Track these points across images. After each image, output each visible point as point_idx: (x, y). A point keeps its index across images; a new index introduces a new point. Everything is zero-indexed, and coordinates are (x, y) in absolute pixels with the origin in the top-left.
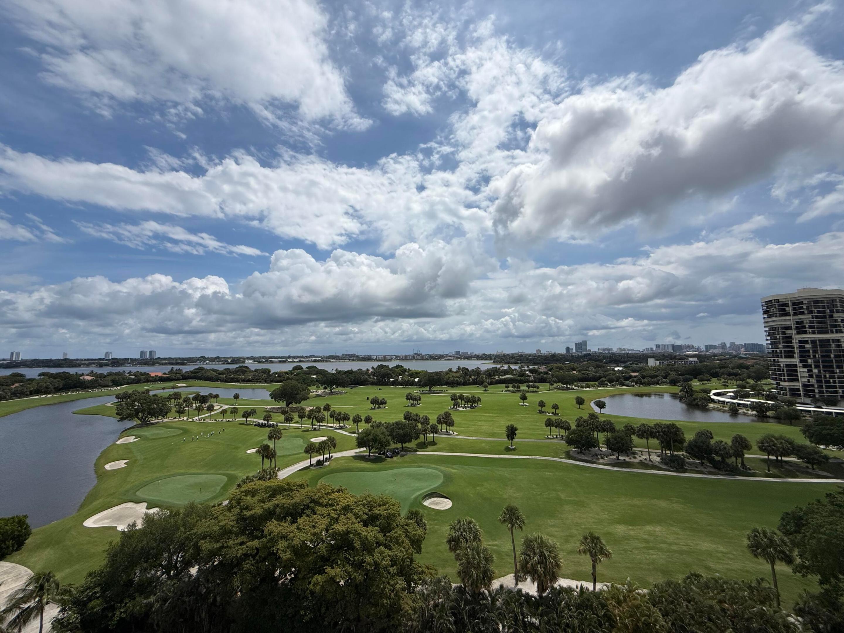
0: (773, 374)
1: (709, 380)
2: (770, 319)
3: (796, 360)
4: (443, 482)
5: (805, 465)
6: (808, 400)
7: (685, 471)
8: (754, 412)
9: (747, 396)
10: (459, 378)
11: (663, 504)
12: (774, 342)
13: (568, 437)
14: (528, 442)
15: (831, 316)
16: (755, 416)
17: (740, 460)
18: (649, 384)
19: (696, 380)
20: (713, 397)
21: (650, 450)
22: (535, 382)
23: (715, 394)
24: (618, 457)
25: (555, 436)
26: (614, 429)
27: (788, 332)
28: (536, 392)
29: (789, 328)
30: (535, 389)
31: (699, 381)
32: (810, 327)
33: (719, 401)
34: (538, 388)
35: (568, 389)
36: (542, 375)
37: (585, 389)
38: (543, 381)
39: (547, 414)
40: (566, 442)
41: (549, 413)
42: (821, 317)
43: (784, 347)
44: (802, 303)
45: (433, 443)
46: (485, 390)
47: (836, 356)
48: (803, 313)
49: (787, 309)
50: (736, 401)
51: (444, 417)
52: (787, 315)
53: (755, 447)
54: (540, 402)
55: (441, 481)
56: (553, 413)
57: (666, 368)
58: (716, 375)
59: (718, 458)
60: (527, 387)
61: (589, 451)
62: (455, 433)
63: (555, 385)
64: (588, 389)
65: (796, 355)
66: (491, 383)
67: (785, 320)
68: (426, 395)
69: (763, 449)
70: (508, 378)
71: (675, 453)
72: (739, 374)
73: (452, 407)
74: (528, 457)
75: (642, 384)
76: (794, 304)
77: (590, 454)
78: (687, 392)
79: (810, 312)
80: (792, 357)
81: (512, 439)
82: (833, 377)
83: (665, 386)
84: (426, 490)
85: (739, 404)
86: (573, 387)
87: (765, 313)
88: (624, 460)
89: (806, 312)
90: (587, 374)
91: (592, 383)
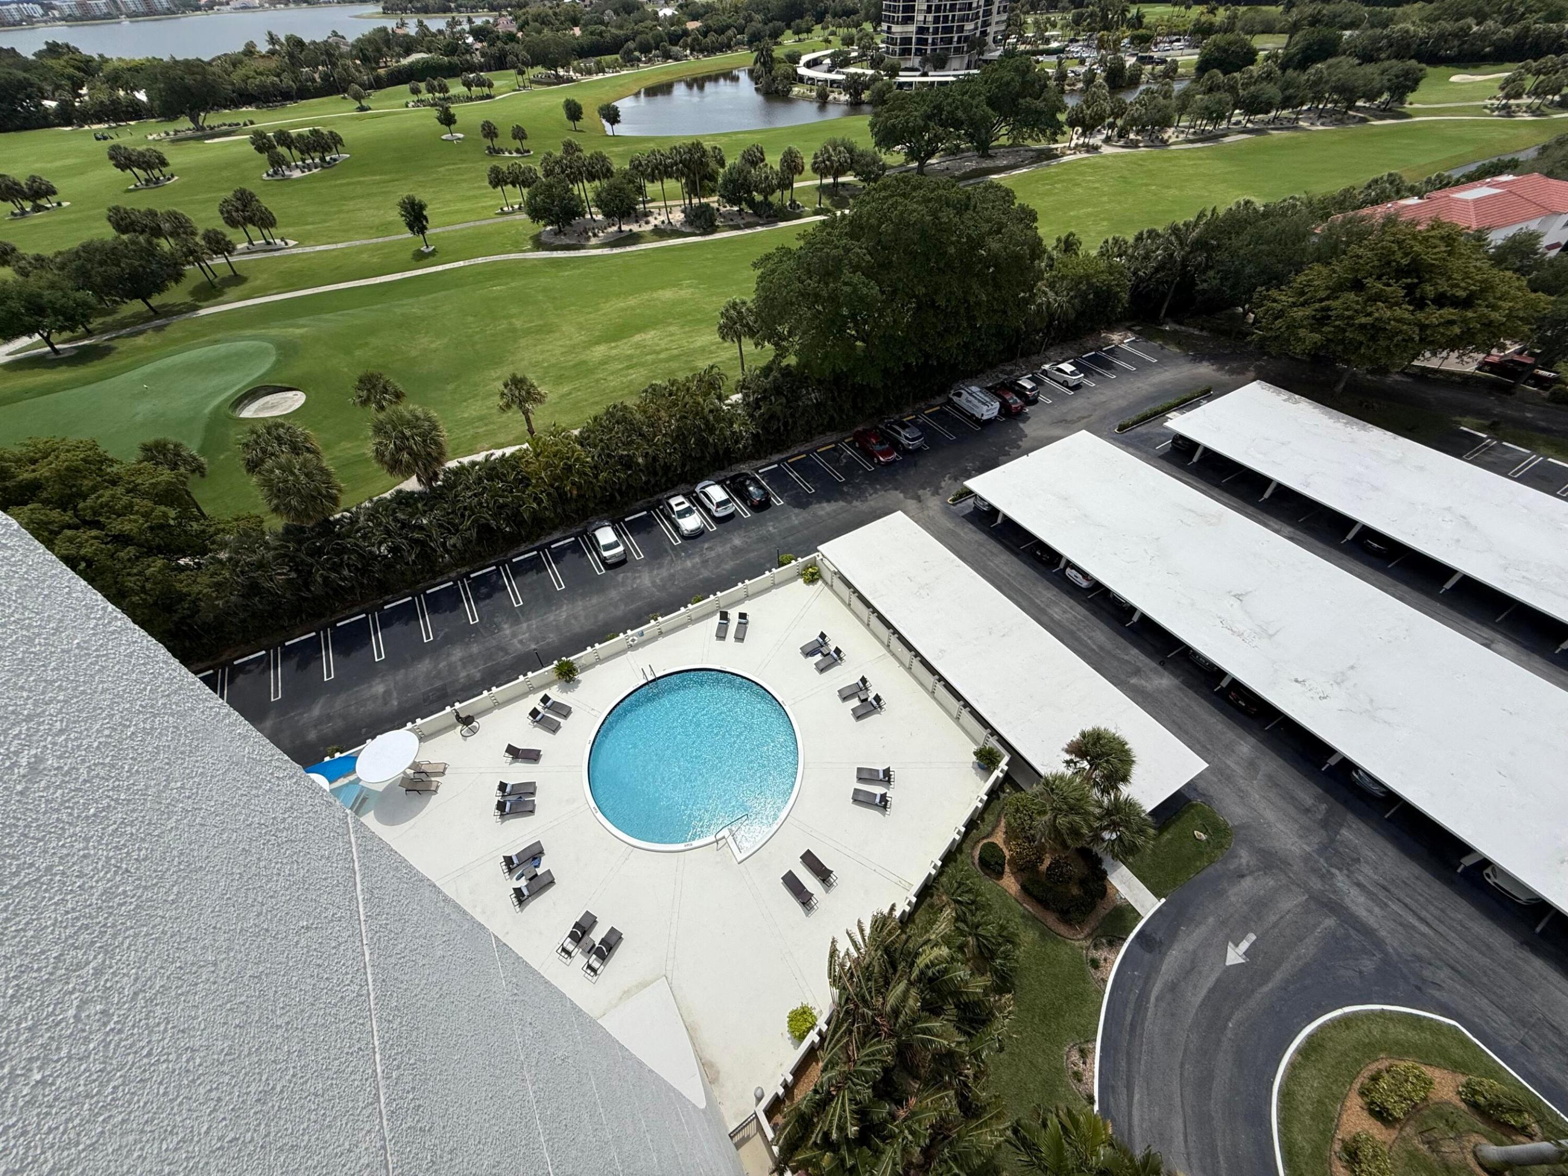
1: (809, 31)
6: (916, 61)
7: (717, 230)
8: (848, 96)
10: (278, 75)
14: (462, 229)
16: (847, 103)
17: (787, 193)
18: (713, 50)
19: (788, 32)
20: (802, 71)
21: (669, 203)
23: (806, 64)
24: (620, 228)
25: (516, 207)
28: (489, 97)
30: (486, 90)
33: (810, 79)
34: (490, 85)
35: (559, 80)
36: (499, 44)
37: (595, 77)
38: (500, 63)
39: (507, 154)
40: (530, 215)
41: (510, 153)
45: (236, 279)
46: (361, 109)
50: (831, 76)
54: (485, 127)
55: (273, 359)
56: (518, 151)
59: (758, 197)
60: (464, 85)
61: (571, 225)
62: (291, 243)
63: (530, 73)
66: (377, 84)
70: (417, 61)
71: (704, 200)
73: (271, 171)
75: (701, 51)
77: (573, 232)
78: (764, 64)
81: (422, 230)
82: (952, 8)
83: (740, 52)
85: (833, 82)
86: (571, 73)
88: (630, 230)
90: (601, 34)
91: (608, 58)
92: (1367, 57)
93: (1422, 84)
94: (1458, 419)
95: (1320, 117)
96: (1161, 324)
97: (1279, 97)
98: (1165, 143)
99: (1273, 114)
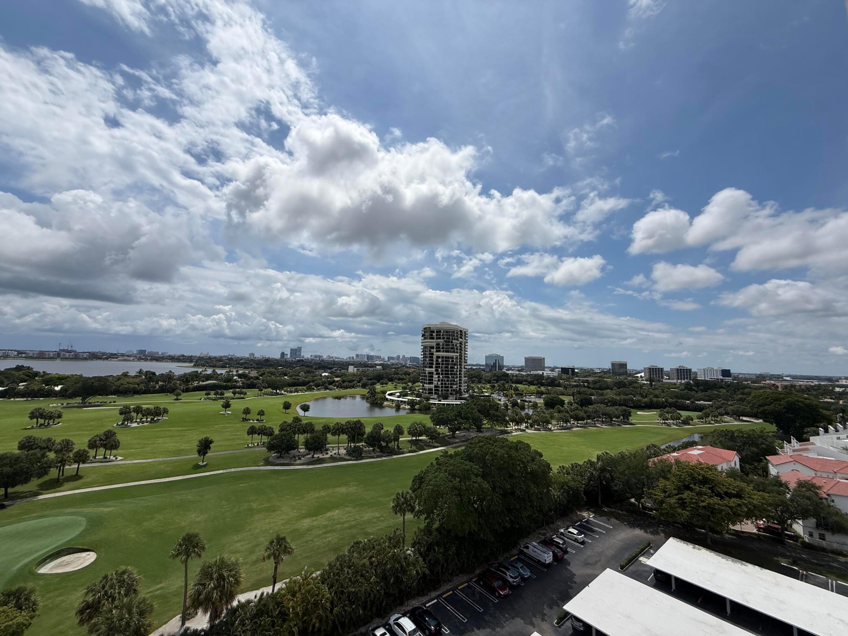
0: (422, 379)
1: (386, 384)
2: (425, 341)
3: (433, 370)
4: (86, 530)
5: (429, 440)
6: (436, 396)
7: (362, 458)
8: (409, 407)
9: (406, 395)
10: (138, 385)
11: (343, 490)
12: (425, 357)
13: (269, 443)
14: (224, 454)
15: (452, 342)
16: (409, 409)
17: (396, 443)
18: (346, 388)
19: (379, 384)
20: (387, 397)
21: (340, 445)
22: (243, 388)
23: (389, 395)
24: (313, 456)
25: (256, 444)
26: (313, 429)
27: (432, 350)
28: (242, 398)
29: (433, 348)
30: (242, 396)
31: (381, 384)
32: (443, 348)
33: (391, 400)
34: (245, 394)
35: (277, 394)
36: (252, 380)
37: (293, 394)
38: (252, 386)
39: (251, 421)
40: (267, 448)
41: (253, 421)
42: (447, 342)
43: (429, 360)
44: (440, 331)
45: (76, 477)
46: (177, 399)
47: (451, 368)
48: (440, 338)
49: (433, 334)
50: (400, 399)
51: (103, 438)
52: (433, 338)
53: (406, 432)
54: (244, 410)
55: (82, 529)
56: (258, 420)
57: (361, 374)
58: (391, 380)
59: (384, 444)
60: (233, 393)
61: (289, 454)
62: (119, 458)
63: (265, 390)
64: (296, 394)
65: (434, 366)
66: (187, 390)
67: (432, 342)
68: (75, 409)
69: (410, 433)
70: (211, 384)
71: (357, 444)
72: (404, 379)
73: (120, 423)
74: (221, 471)
75: (341, 388)
76: (437, 332)
77: (288, 457)
78: (372, 394)
79: (443, 338)
80: (432, 367)
81: (205, 454)
82: (448, 381)
83: (358, 389)
84: (49, 549)
85: (401, 401)
86: (283, 392)
87: (423, 336)
88: (318, 457)
90: (298, 379)
91: (300, 387)
92: (606, 405)
94: (776, 559)
96: (602, 508)
98: (550, 430)
99: (585, 421)
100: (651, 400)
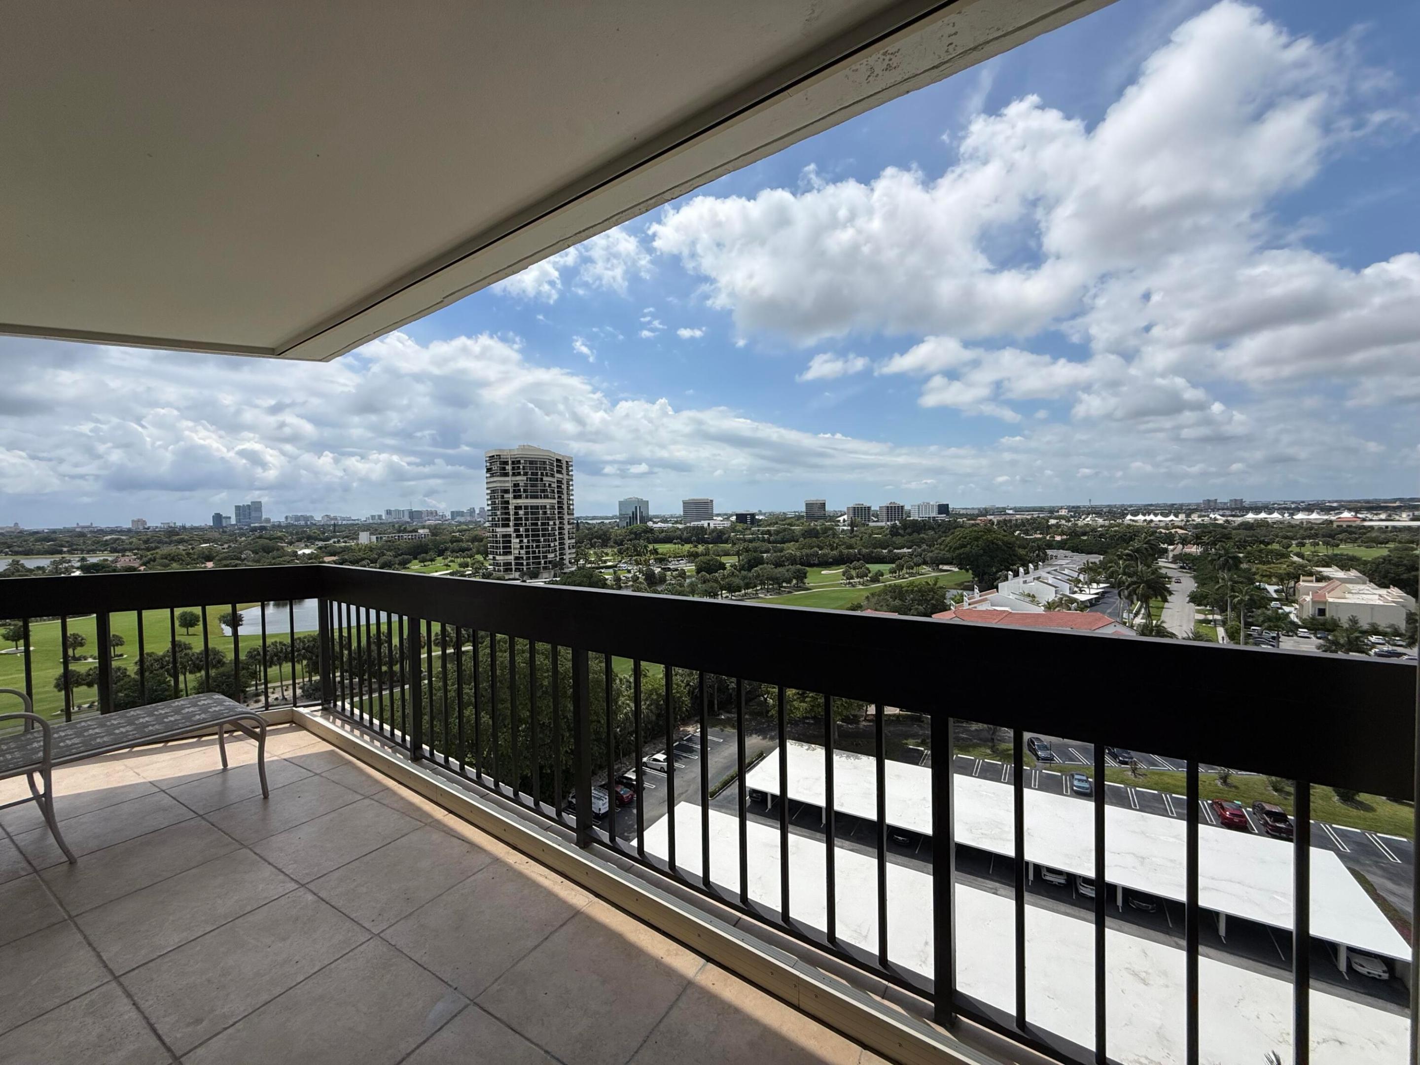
0: (492, 547)
1: (432, 560)
2: (492, 479)
3: (511, 530)
6: (517, 574)
12: (494, 508)
15: (542, 480)
19: (417, 561)
21: (284, 683)
25: (86, 706)
26: (220, 661)
27: (506, 496)
29: (507, 491)
31: (420, 562)
32: (525, 491)
39: (90, 660)
42: (534, 479)
43: (502, 514)
49: (507, 468)
52: (506, 475)
57: (383, 546)
65: (511, 524)
67: (505, 482)
76: (513, 463)
79: (526, 474)
80: (508, 526)
87: (489, 470)
89: (522, 473)
92: (778, 564)
93: (808, 574)
94: (905, 741)
95: (768, 592)
96: (718, 715)
97: (742, 583)
99: (743, 592)
100: (841, 552)
